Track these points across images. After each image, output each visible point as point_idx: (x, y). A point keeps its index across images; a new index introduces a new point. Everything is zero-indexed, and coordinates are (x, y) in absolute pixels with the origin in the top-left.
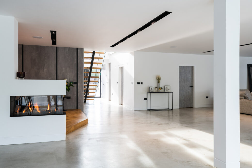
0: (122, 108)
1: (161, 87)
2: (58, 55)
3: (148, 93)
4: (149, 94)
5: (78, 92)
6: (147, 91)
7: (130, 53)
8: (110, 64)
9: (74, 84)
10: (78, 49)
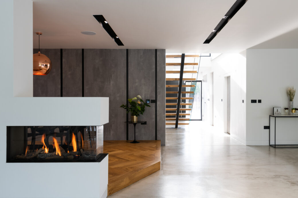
0: (228, 140)
1: (295, 107)
2: (129, 61)
3: (271, 117)
4: (273, 119)
5: (158, 114)
6: (270, 113)
7: (240, 53)
8: (213, 73)
9: (151, 102)
10: (157, 51)
